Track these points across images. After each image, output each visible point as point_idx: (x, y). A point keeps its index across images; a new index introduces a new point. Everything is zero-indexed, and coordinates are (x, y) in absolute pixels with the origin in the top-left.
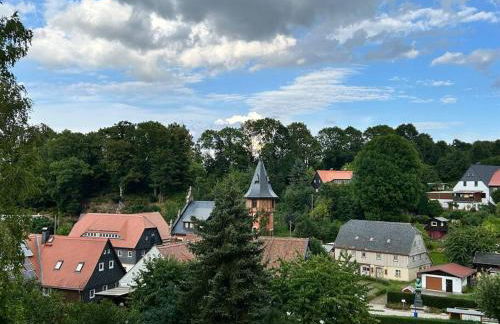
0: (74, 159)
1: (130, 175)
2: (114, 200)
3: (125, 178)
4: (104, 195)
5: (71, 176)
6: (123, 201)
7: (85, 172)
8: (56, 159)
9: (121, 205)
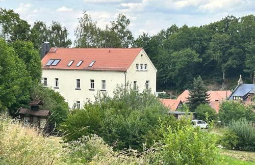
0: (188, 50)
1: (229, 62)
2: (218, 82)
3: (225, 65)
4: (211, 78)
5: (186, 63)
6: (225, 83)
7: (196, 60)
8: (175, 50)
9: (224, 86)
